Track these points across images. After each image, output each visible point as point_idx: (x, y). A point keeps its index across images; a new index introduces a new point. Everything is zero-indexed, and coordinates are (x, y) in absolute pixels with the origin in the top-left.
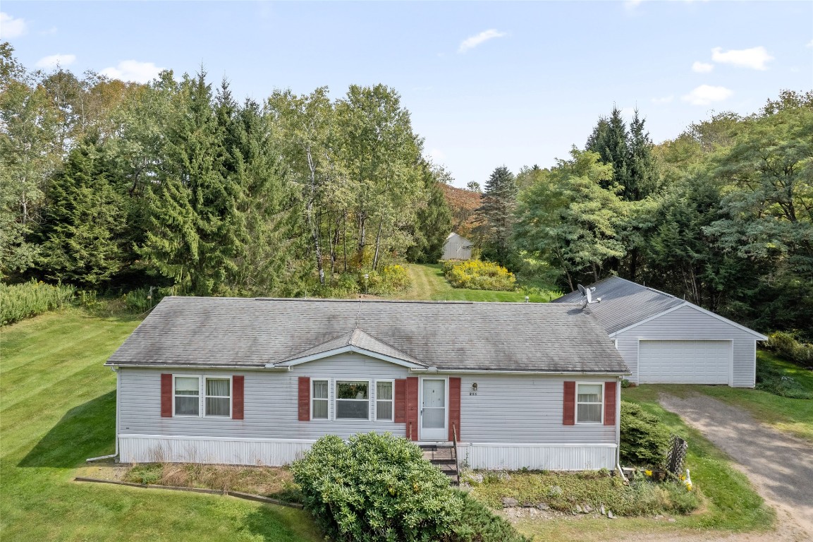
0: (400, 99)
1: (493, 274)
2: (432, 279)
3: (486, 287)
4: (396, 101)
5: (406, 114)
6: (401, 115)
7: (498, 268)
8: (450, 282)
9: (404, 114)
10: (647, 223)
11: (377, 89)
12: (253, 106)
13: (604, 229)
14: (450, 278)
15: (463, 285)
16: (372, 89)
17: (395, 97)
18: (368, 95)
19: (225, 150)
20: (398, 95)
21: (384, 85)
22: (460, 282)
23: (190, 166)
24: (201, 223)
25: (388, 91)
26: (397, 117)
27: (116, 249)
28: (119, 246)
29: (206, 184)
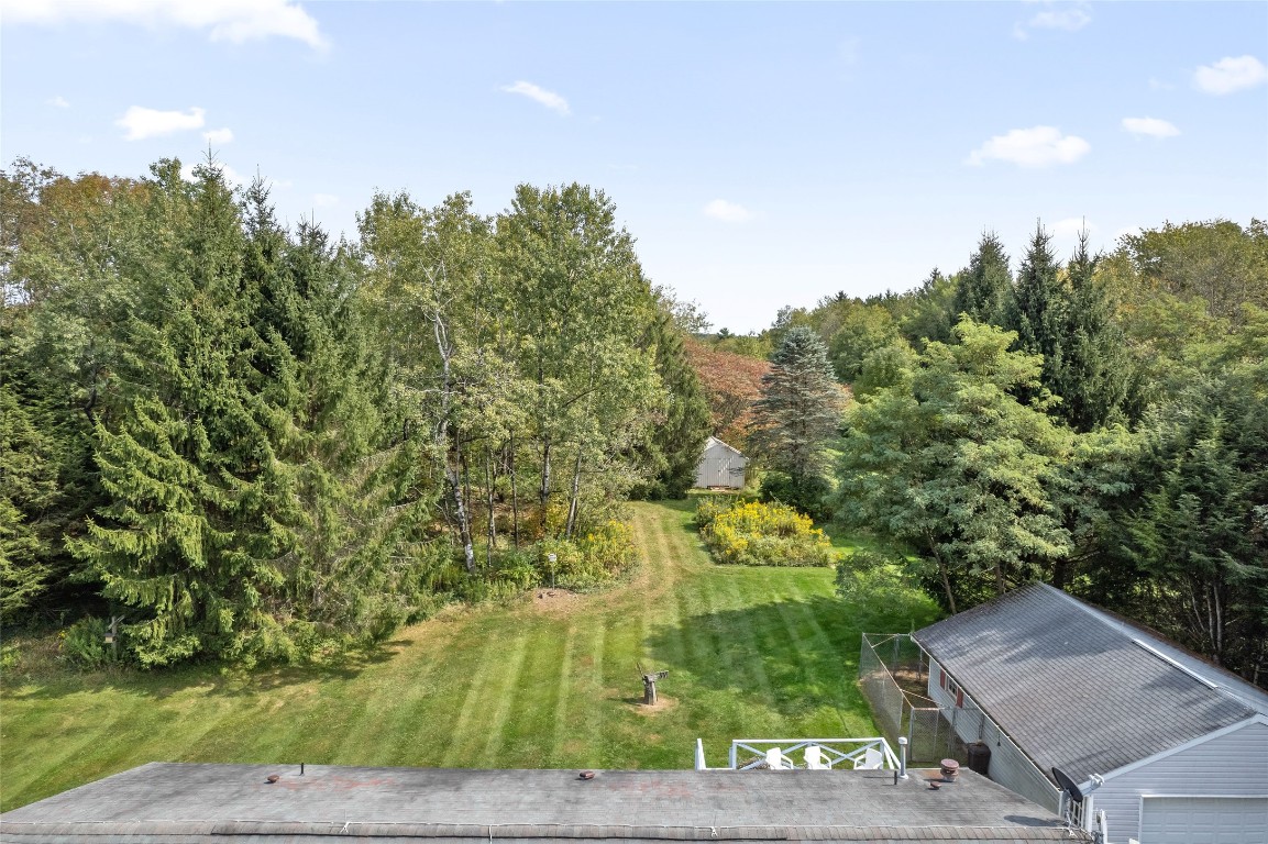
0: (615, 214)
1: (787, 531)
2: (676, 541)
3: (775, 559)
4: (607, 218)
5: (626, 240)
6: (617, 243)
7: (795, 517)
8: (709, 548)
9: (622, 241)
10: (1118, 484)
11: (569, 193)
12: (315, 237)
13: (1025, 493)
14: (709, 540)
15: (733, 558)
16: (559, 193)
17: (605, 208)
18: (552, 205)
19: (255, 334)
20: (611, 203)
21: (582, 184)
22: (728, 552)
23: (180, 373)
24: (208, 490)
25: (592, 196)
26: (609, 248)
27: (35, 543)
28: (42, 536)
29: (216, 408)
